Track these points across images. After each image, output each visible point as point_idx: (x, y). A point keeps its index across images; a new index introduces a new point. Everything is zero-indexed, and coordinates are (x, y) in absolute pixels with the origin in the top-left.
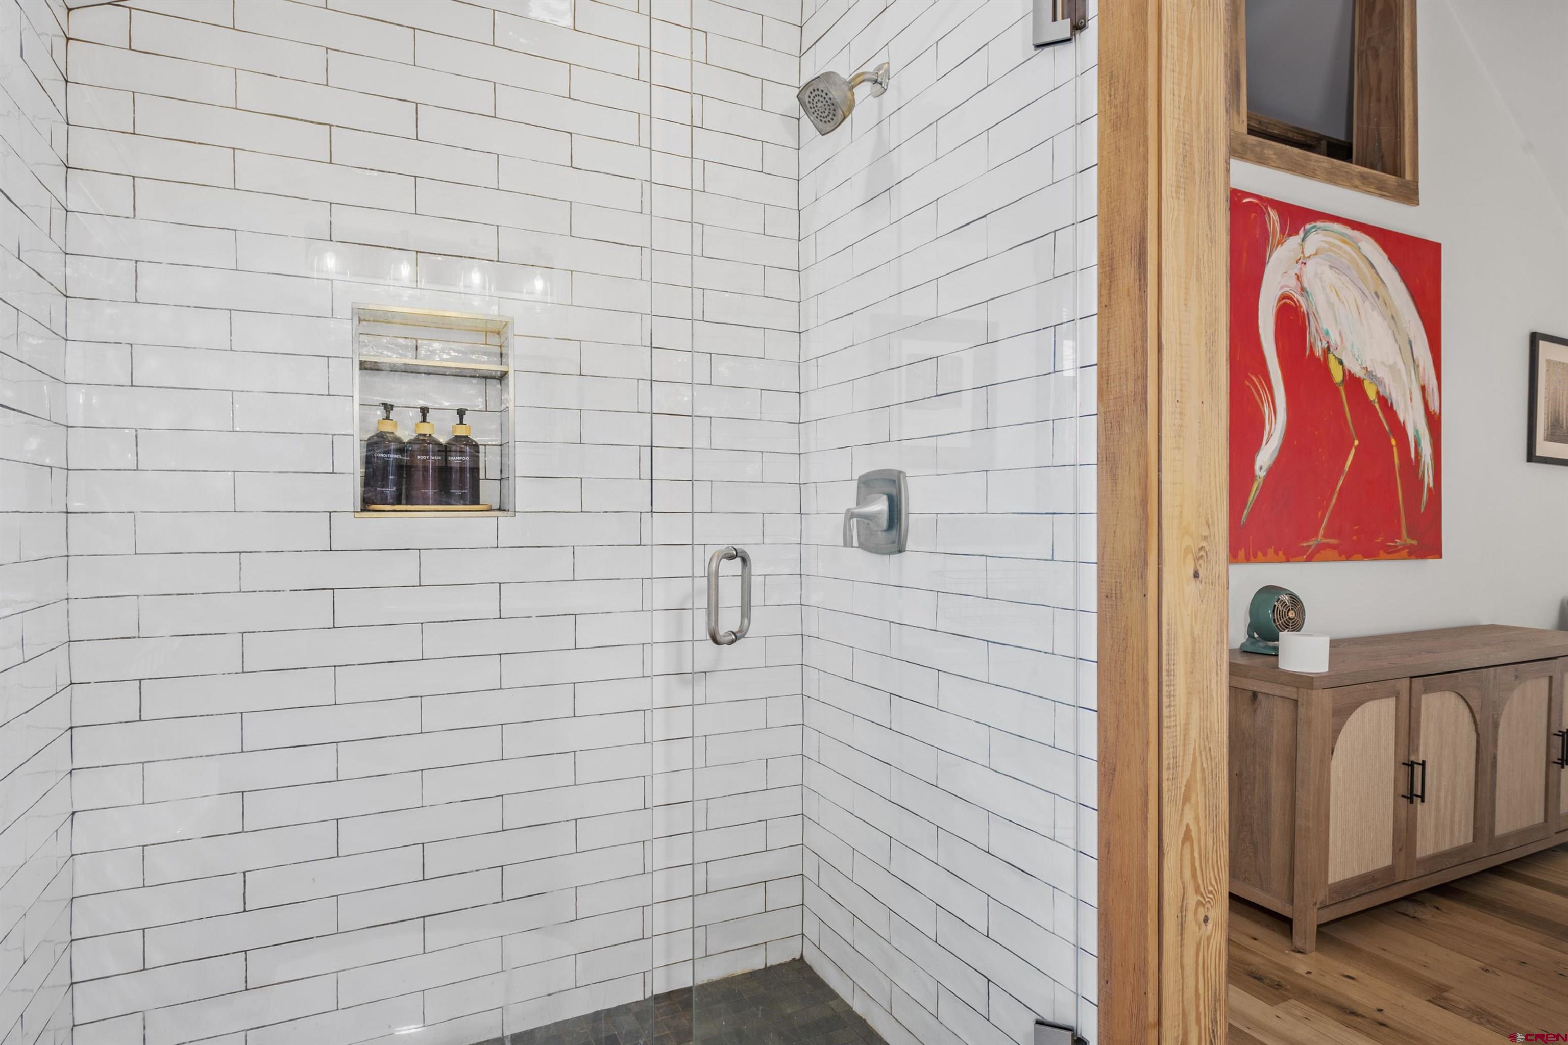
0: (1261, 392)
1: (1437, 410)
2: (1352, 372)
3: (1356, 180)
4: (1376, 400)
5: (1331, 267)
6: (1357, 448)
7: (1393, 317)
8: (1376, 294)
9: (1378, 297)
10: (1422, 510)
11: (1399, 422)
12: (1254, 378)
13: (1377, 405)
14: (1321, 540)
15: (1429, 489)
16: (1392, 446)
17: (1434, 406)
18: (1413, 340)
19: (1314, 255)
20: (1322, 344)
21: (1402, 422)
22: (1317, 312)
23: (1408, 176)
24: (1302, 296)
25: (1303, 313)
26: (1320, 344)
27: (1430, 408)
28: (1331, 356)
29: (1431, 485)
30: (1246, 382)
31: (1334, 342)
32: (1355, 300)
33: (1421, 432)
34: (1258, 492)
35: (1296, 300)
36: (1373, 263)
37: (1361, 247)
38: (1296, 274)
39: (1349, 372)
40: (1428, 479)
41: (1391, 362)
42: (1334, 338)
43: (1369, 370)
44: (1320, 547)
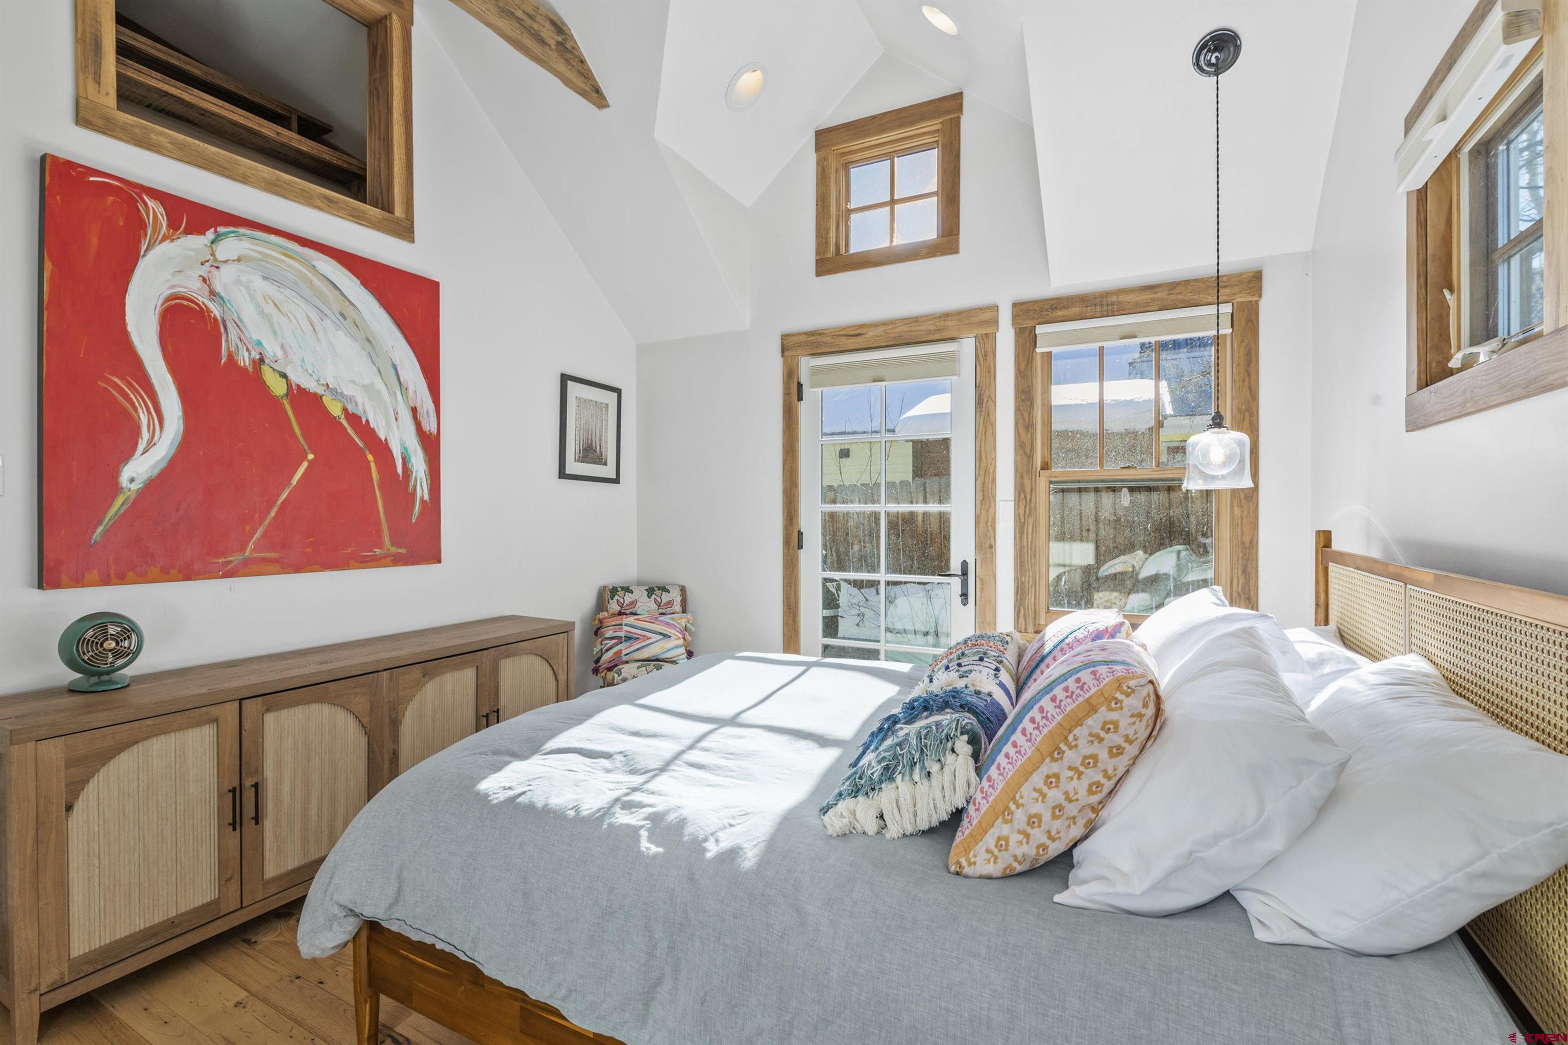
0: (132, 396)
1: (434, 430)
2: (303, 386)
3: (317, 200)
4: (343, 416)
5: (265, 278)
6: (311, 463)
7: (368, 340)
8: (342, 314)
9: (345, 319)
10: (414, 521)
11: (380, 440)
12: (116, 380)
13: (344, 422)
14: (250, 554)
15: (423, 501)
16: (369, 462)
17: (430, 425)
18: (397, 363)
19: (234, 261)
20: (250, 354)
21: (383, 439)
22: (241, 321)
23: (399, 211)
24: (212, 300)
25: (215, 319)
26: (246, 354)
27: (424, 428)
28: (265, 368)
29: (426, 497)
30: (99, 383)
31: (271, 354)
32: (307, 316)
33: (411, 452)
34: (125, 507)
35: (201, 303)
36: (336, 283)
37: (316, 265)
38: (201, 276)
39: (299, 386)
40: (422, 491)
41: (367, 381)
42: (271, 349)
43: (331, 386)
44: (246, 563)
